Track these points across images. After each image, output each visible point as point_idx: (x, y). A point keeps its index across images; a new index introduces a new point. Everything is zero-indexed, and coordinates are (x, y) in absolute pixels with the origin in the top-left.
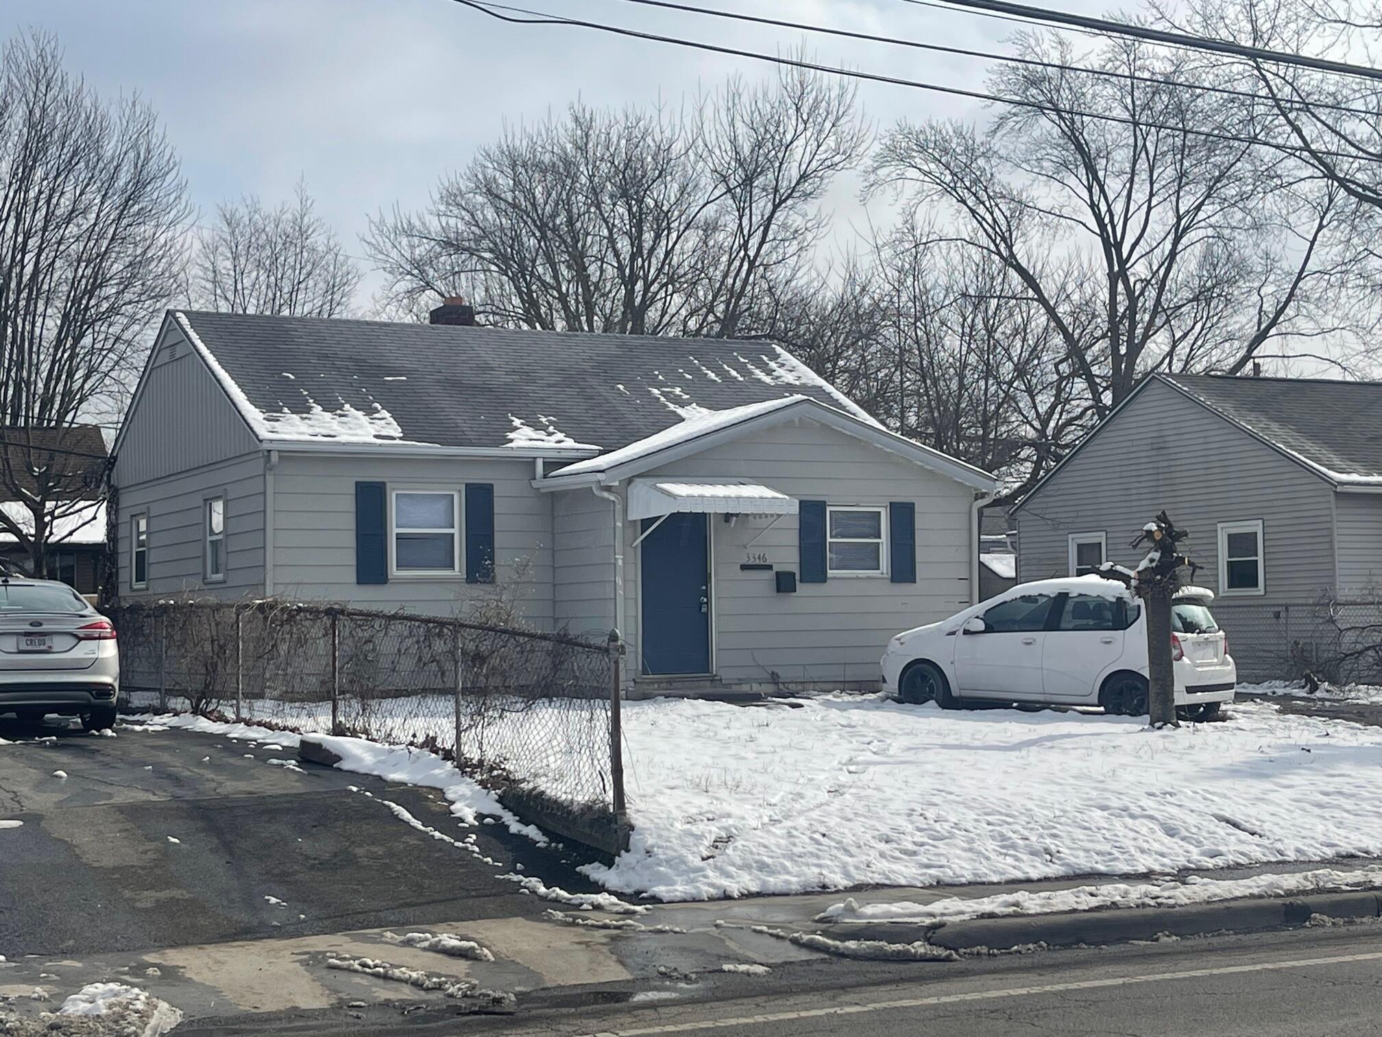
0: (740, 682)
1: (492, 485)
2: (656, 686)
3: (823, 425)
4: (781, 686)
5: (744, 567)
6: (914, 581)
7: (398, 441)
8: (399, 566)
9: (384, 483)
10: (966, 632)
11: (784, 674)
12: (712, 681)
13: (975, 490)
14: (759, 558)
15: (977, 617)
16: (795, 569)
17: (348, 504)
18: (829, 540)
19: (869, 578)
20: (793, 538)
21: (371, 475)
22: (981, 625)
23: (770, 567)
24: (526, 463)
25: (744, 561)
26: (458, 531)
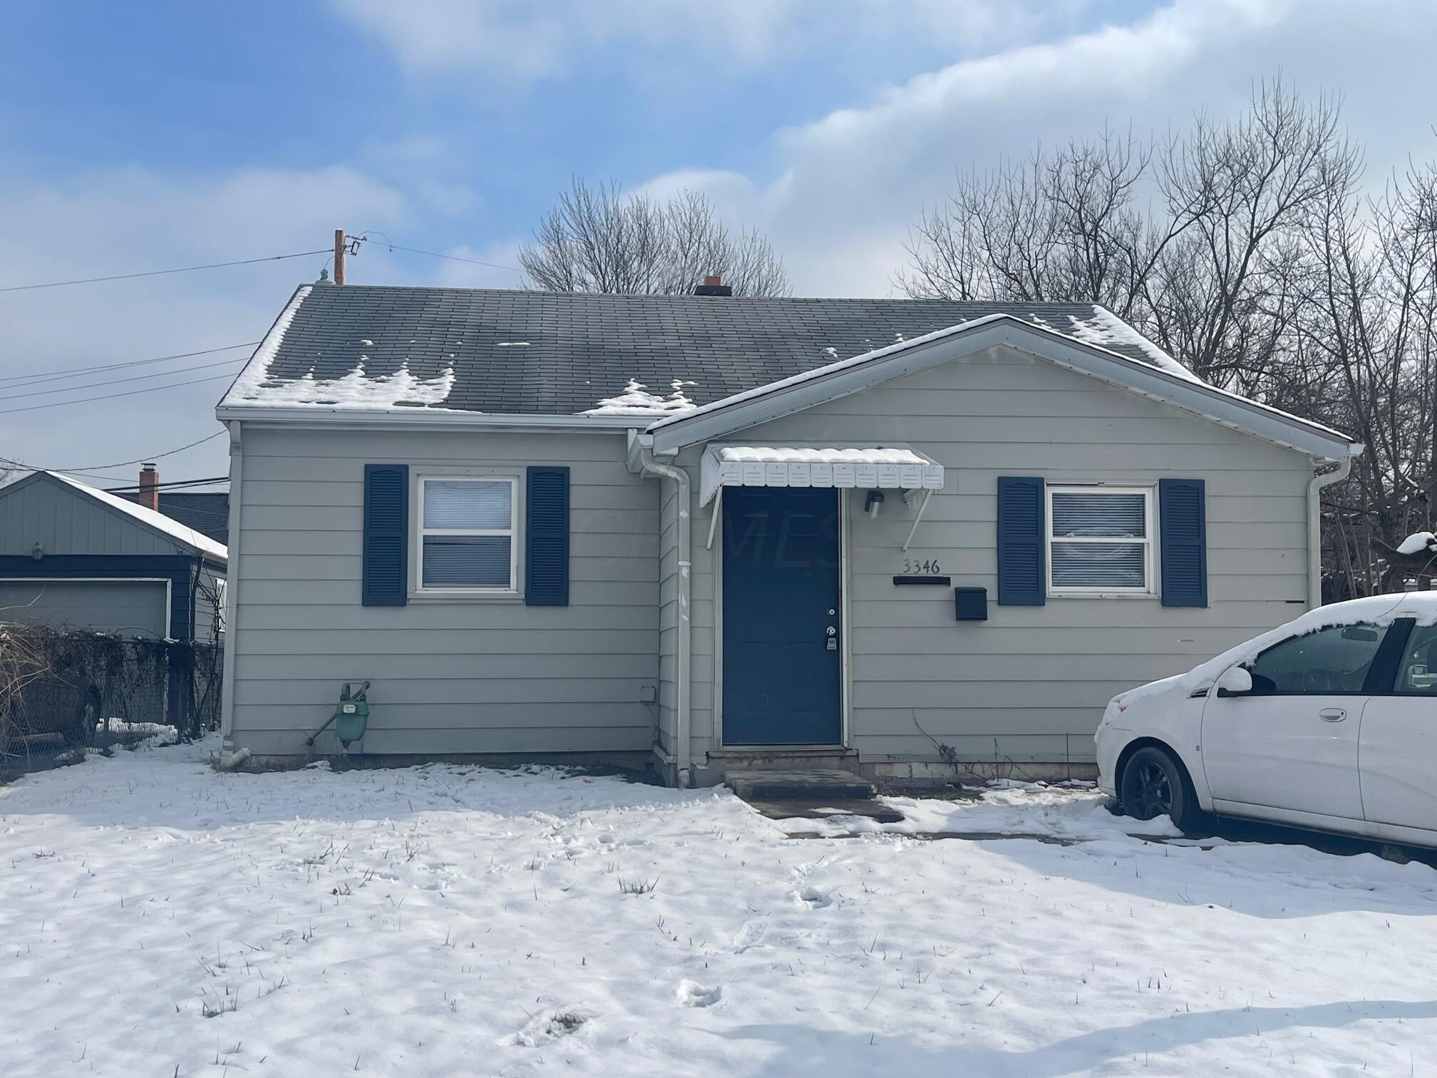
0: (891, 760)
1: (568, 469)
2: (746, 763)
3: (1038, 359)
4: (961, 768)
5: (899, 581)
6: (1203, 604)
7: (426, 408)
8: (427, 580)
9: (405, 468)
10: (1223, 693)
11: (963, 749)
12: (842, 758)
13: (1316, 459)
14: (926, 567)
15: (1243, 666)
16: (990, 585)
17: (355, 495)
18: (1050, 538)
19: (1121, 599)
21: (387, 455)
22: (1244, 680)
23: (945, 581)
24: (616, 436)
25: (901, 571)
26: (516, 534)
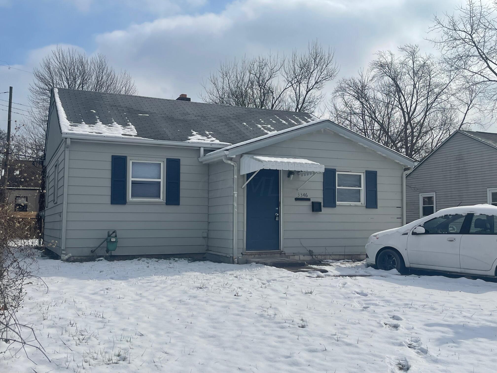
0: (294, 254)
1: (180, 159)
2: (253, 256)
3: (335, 133)
4: (314, 257)
5: (297, 199)
6: (377, 208)
7: (133, 137)
8: (132, 196)
9: (126, 157)
10: (414, 233)
11: (316, 251)
12: (280, 254)
13: (404, 166)
14: (304, 195)
15: (420, 226)
16: (321, 200)
17: (108, 166)
18: (337, 187)
19: (356, 206)
20: (320, 186)
21: (119, 152)
22: (423, 230)
23: (309, 200)
24: (196, 149)
25: (297, 196)
26: (162, 181)
